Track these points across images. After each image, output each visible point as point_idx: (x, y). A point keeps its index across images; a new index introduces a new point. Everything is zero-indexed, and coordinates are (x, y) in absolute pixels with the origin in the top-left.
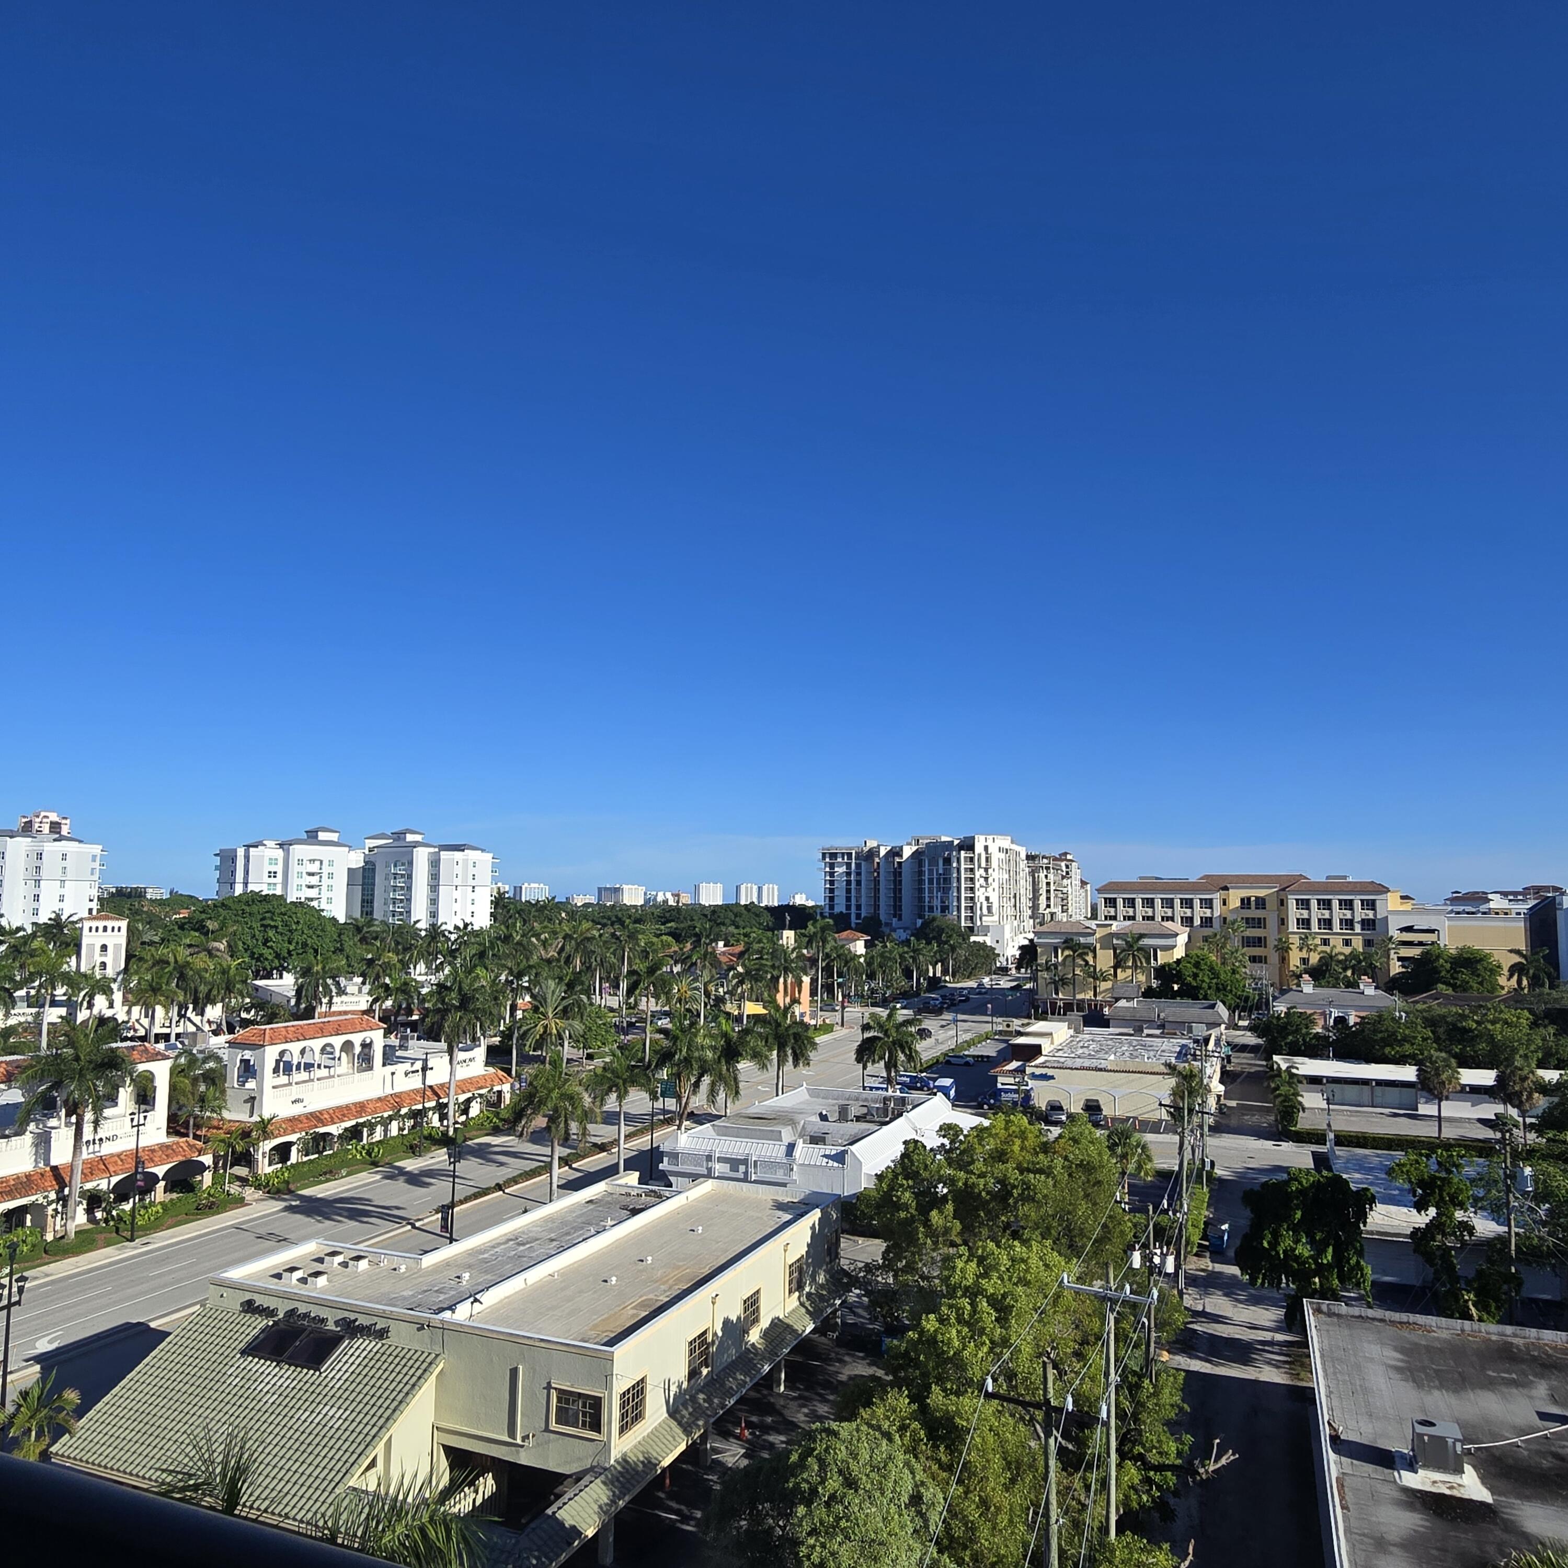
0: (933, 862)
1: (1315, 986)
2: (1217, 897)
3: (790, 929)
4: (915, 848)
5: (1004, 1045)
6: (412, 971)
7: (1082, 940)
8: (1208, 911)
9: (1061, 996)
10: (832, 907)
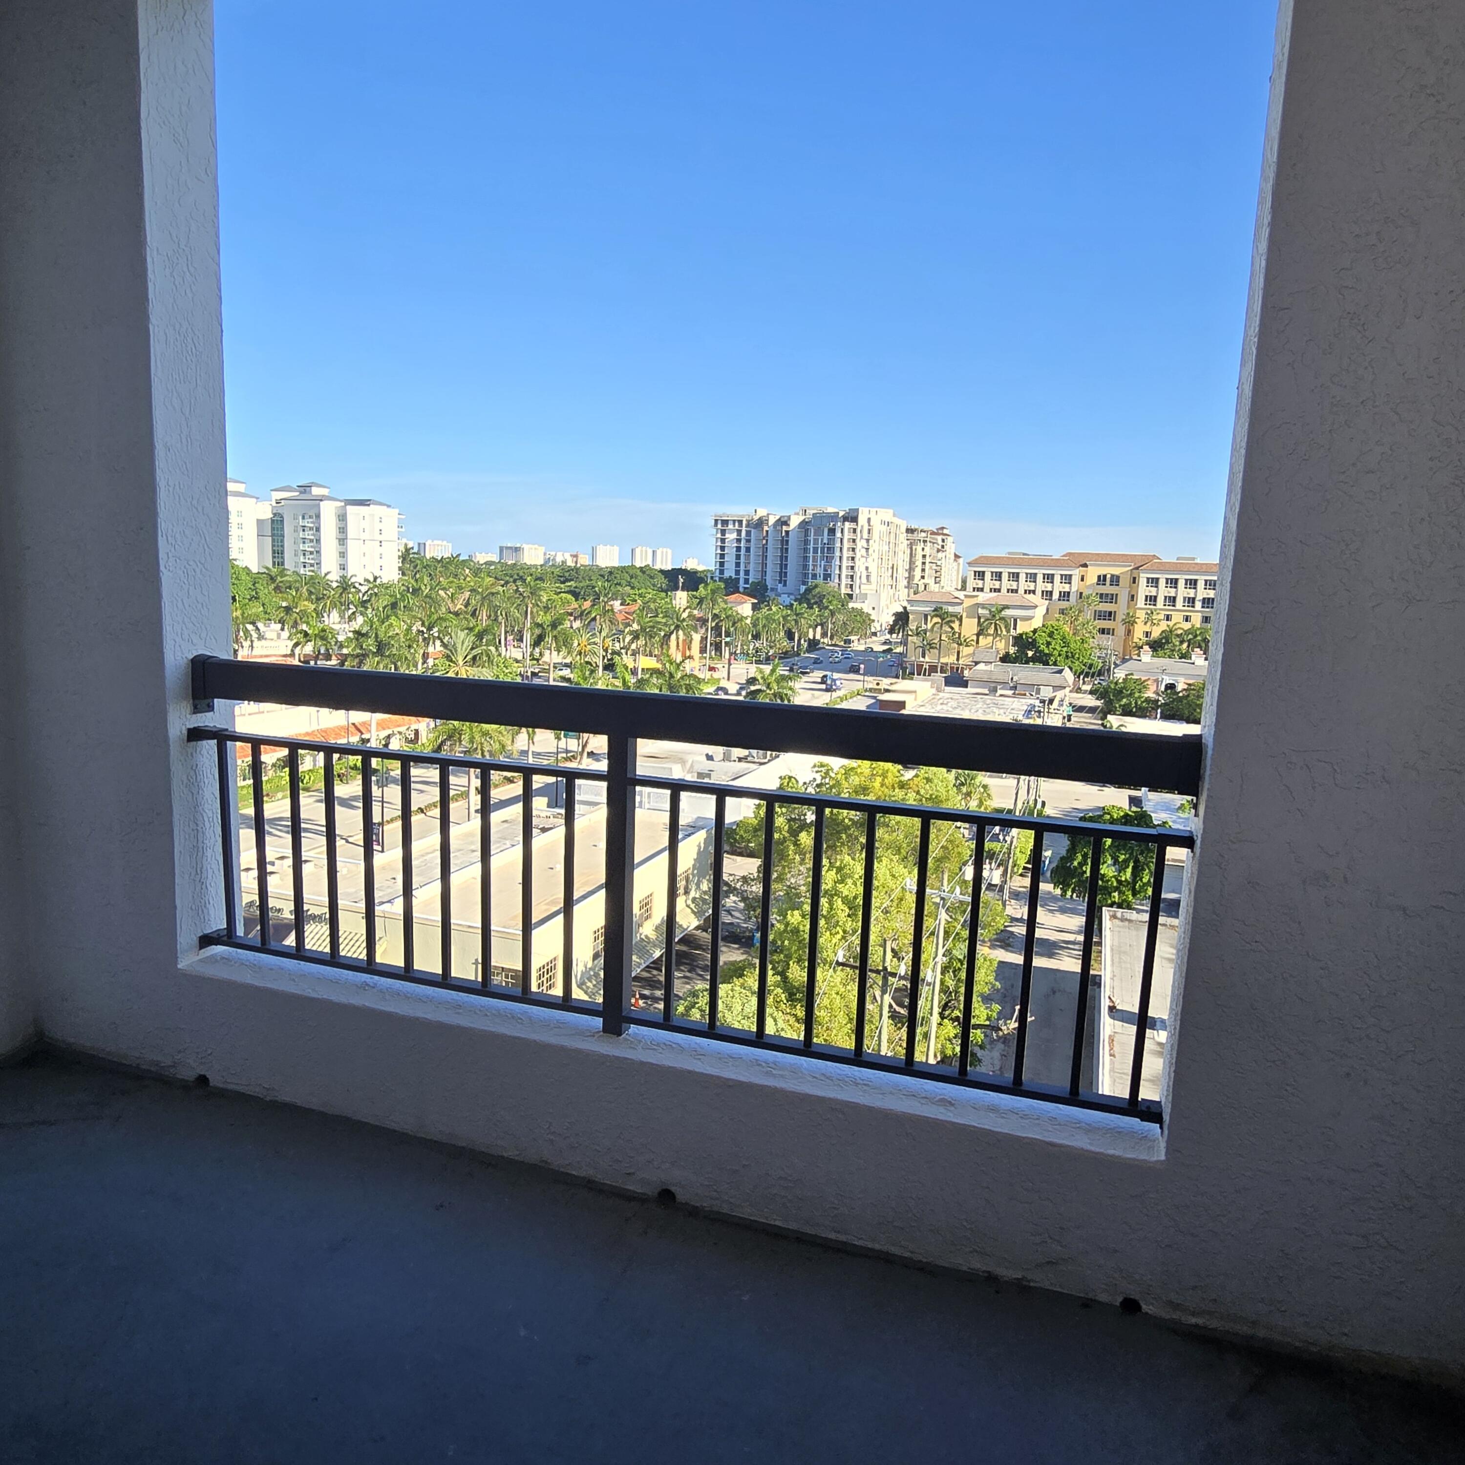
0: (819, 532)
1: (1153, 656)
2: (1076, 573)
3: (683, 590)
4: (801, 518)
5: (874, 701)
6: (326, 619)
7: (951, 609)
8: (1067, 586)
9: (927, 659)
10: (722, 572)
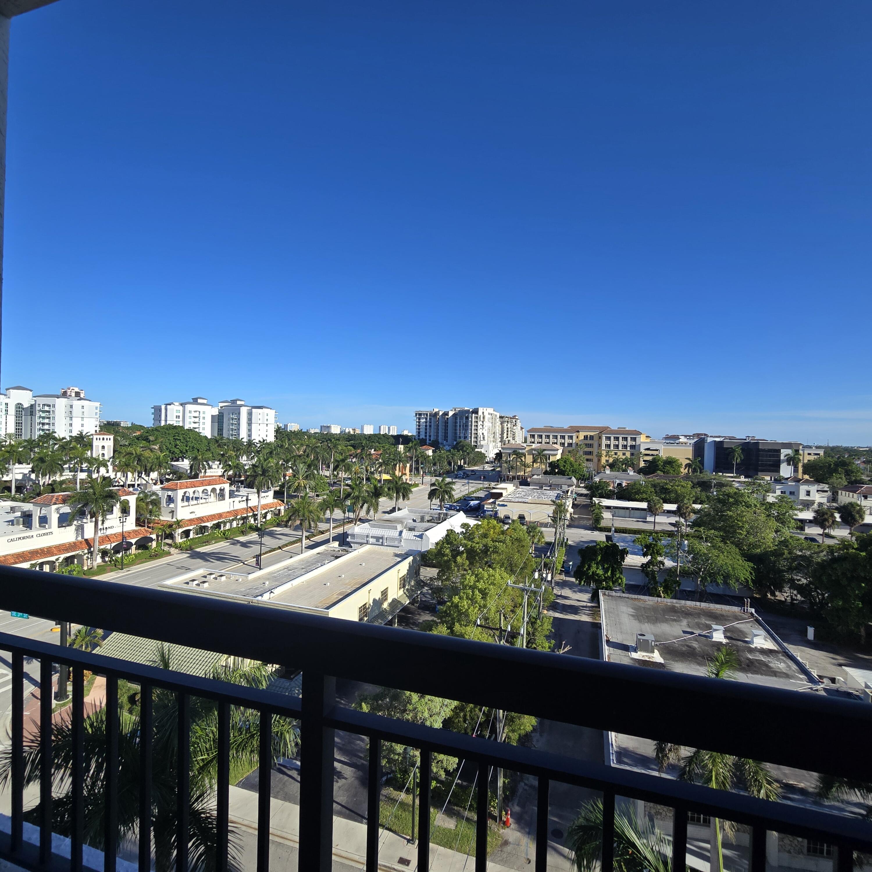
0: (461, 418)
1: (611, 471)
2: (574, 435)
3: (402, 444)
4: (454, 412)
5: (488, 493)
6: (240, 459)
7: (520, 451)
8: (571, 441)
9: (511, 473)
10: (419, 436)
